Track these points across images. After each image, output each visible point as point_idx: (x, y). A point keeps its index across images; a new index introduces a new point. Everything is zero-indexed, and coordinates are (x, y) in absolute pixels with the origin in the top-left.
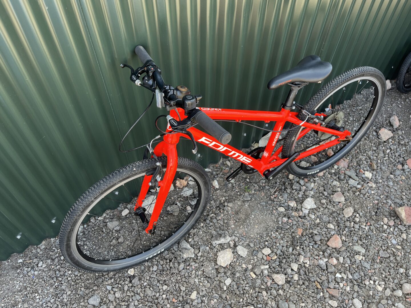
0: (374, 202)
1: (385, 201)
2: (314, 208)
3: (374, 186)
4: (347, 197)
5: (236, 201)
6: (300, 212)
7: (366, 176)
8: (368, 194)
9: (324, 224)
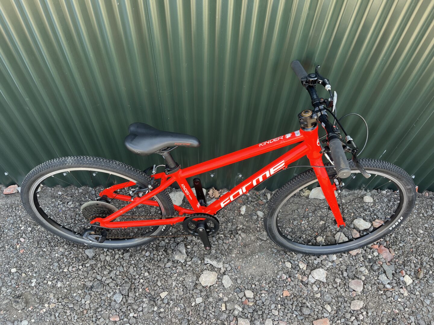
0: (394, 310)
1: (407, 316)
2: (323, 281)
3: (406, 294)
4: (366, 290)
5: (250, 235)
6: (305, 277)
7: (405, 280)
8: (392, 299)
9: (322, 302)
